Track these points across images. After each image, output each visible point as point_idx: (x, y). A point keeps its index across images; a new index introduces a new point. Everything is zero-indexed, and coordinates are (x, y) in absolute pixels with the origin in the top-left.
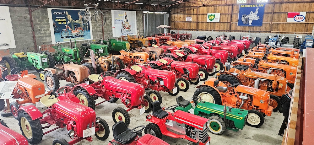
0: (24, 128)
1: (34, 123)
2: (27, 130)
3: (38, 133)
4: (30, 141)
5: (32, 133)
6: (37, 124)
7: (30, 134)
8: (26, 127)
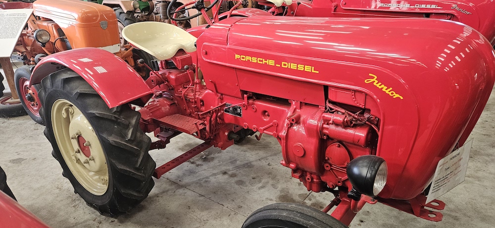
0: (70, 150)
1: (115, 122)
2: (82, 157)
3: (138, 169)
4: (99, 203)
5: (106, 167)
6: (127, 127)
7: (99, 172)
8: (75, 143)
